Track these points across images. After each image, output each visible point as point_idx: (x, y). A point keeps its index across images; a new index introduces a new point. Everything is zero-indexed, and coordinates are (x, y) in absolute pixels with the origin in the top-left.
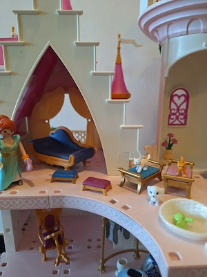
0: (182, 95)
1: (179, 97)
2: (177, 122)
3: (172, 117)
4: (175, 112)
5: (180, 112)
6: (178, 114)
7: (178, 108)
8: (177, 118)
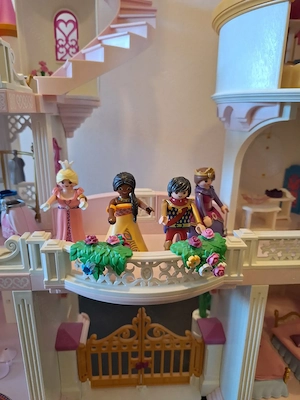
0: (70, 21)
1: (66, 24)
2: (68, 57)
3: (61, 50)
4: (64, 43)
5: (71, 43)
6: (67, 47)
7: (67, 38)
8: (68, 51)
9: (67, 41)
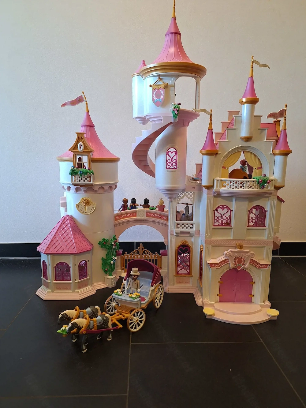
1: (172, 153)
2: (172, 167)
6: (172, 163)
7: (172, 159)
8: (172, 165)
9: (172, 160)
